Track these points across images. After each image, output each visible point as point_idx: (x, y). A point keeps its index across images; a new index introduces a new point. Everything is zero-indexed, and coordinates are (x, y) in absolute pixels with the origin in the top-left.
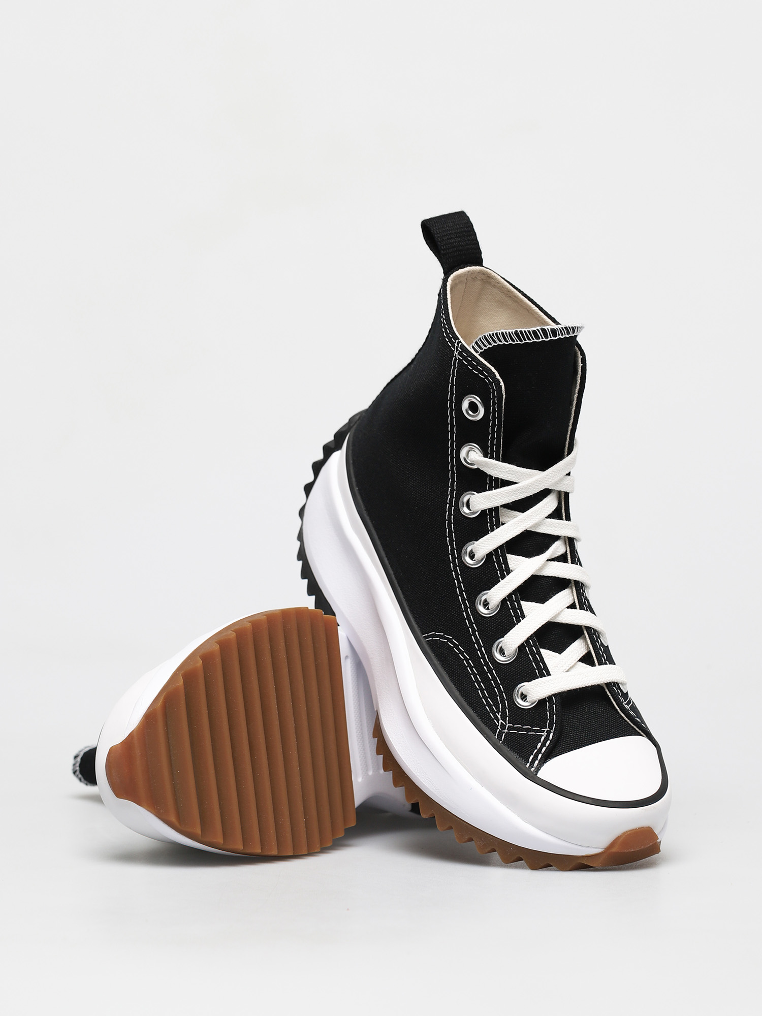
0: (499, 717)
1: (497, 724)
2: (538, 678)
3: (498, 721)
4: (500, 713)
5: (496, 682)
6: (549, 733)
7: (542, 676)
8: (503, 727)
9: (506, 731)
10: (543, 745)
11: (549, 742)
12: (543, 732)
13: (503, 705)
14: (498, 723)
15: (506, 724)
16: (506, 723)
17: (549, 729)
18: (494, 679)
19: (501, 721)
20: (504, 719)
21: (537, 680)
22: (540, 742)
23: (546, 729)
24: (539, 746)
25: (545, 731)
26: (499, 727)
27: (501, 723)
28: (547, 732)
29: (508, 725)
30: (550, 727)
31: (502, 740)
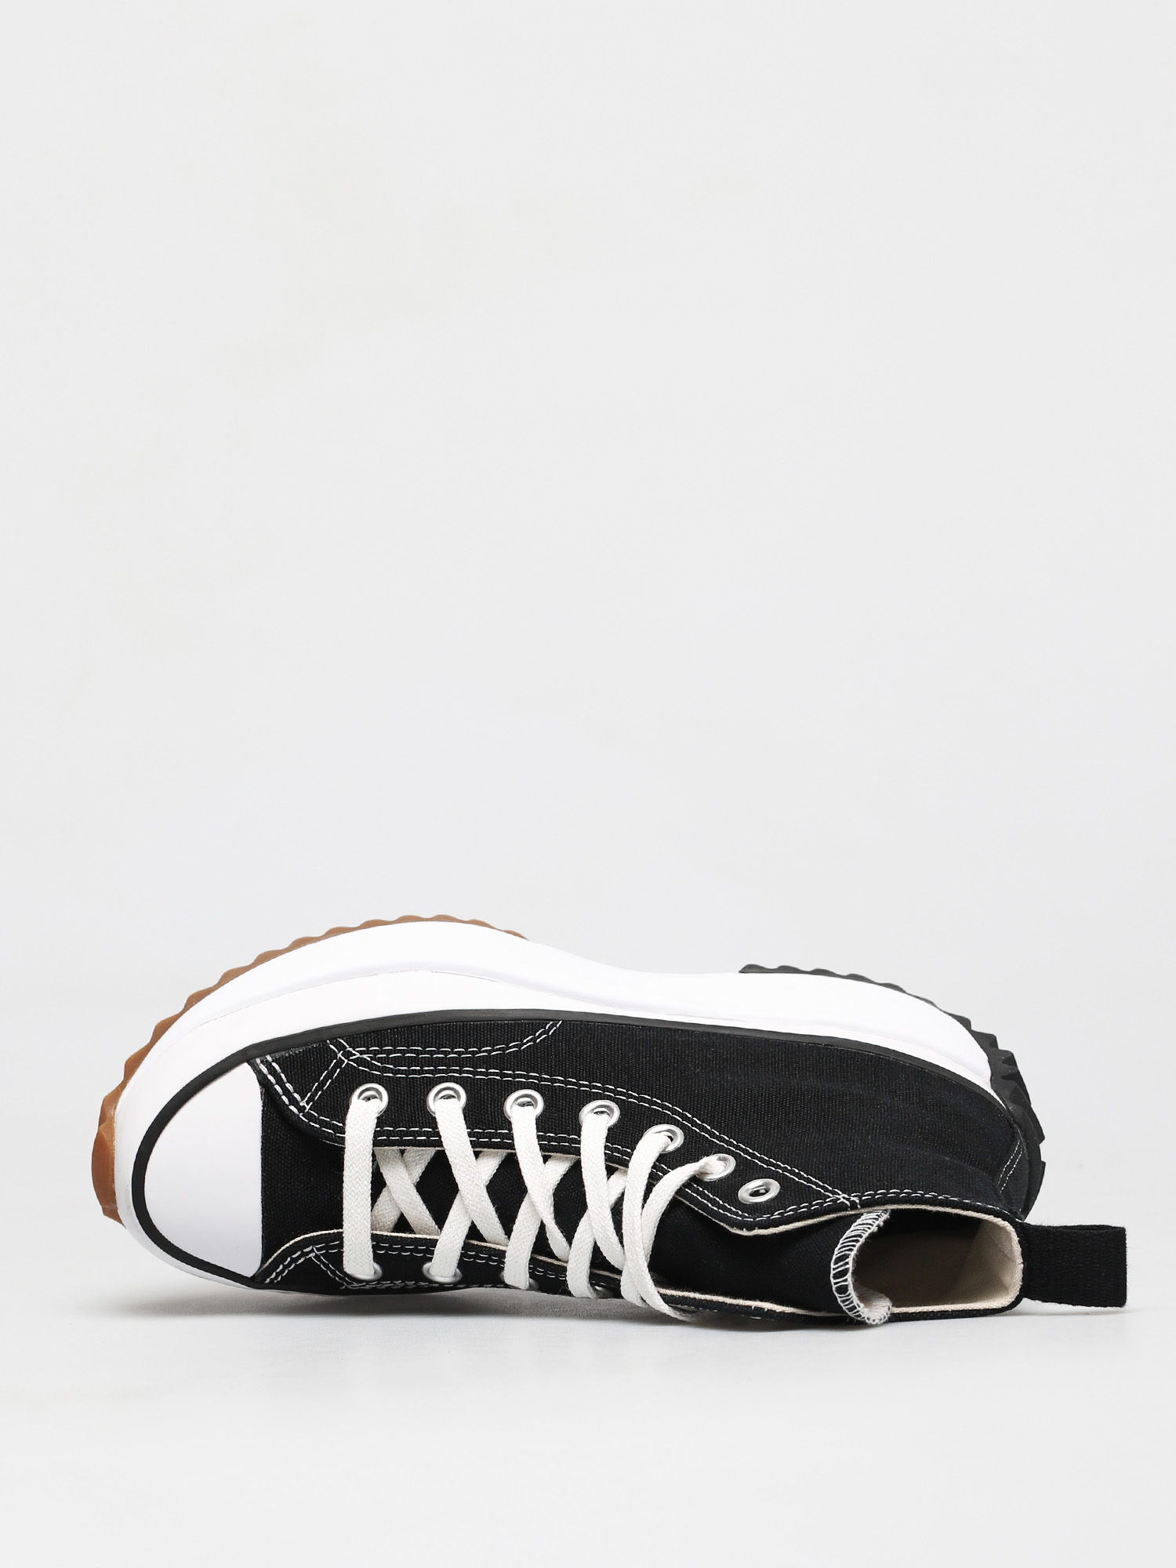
0: (365, 1056)
3: (361, 1053)
4: (369, 1059)
5: (416, 1072)
6: (301, 1109)
8: (348, 1055)
9: (340, 1055)
10: (286, 1092)
11: (287, 1102)
12: (307, 1102)
13: (377, 1068)
14: (357, 1051)
17: (306, 1110)
18: (421, 1072)
19: (358, 1055)
20: (359, 1061)
22: (295, 1092)
23: (308, 1107)
24: (288, 1085)
25: (306, 1106)
26: (351, 1049)
27: (355, 1055)
28: (304, 1107)
29: (346, 1061)
30: (308, 1116)
31: (332, 1047)
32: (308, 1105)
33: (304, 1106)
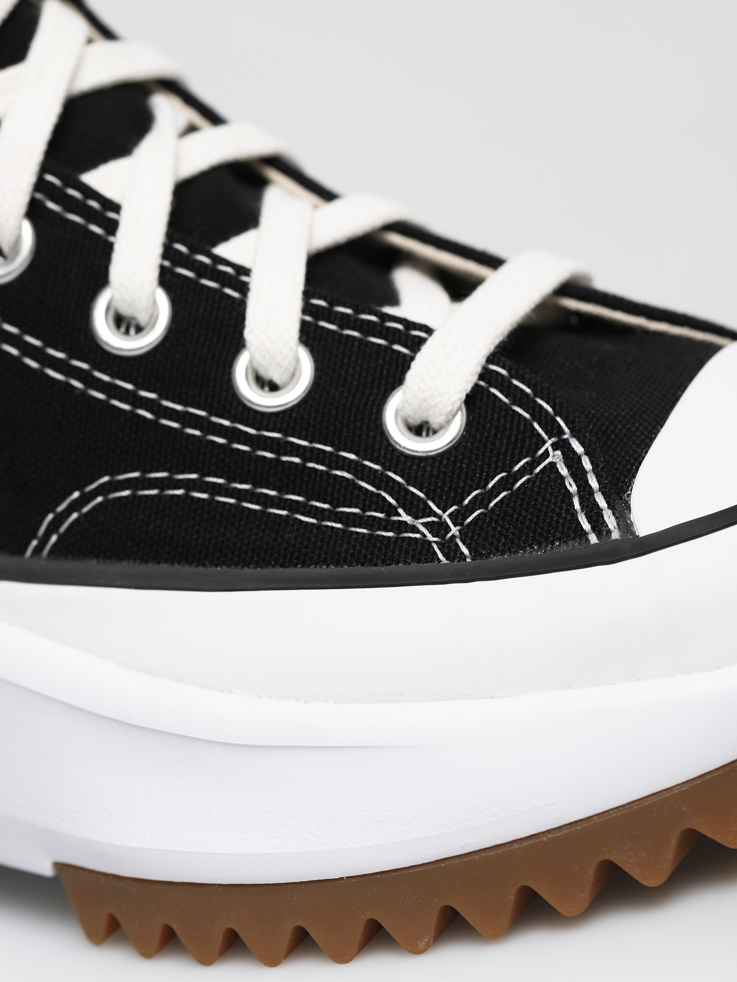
0: (407, 519)
1: (418, 536)
2: (412, 359)
3: (415, 529)
4: (401, 511)
5: (320, 457)
6: (562, 446)
7: (416, 345)
8: (439, 528)
9: (455, 531)
10: (579, 476)
12: (549, 456)
14: (418, 531)
15: (440, 517)
16: (435, 515)
17: (554, 440)
18: (307, 454)
19: (419, 523)
20: (418, 509)
21: (413, 364)
23: (548, 445)
24: (573, 489)
25: (550, 450)
26: (430, 537)
27: (425, 525)
28: (555, 447)
29: (445, 516)
30: (553, 430)
31: (466, 551)
32: (547, 450)
33: (554, 449)
